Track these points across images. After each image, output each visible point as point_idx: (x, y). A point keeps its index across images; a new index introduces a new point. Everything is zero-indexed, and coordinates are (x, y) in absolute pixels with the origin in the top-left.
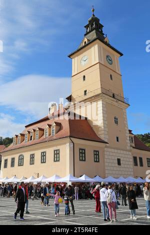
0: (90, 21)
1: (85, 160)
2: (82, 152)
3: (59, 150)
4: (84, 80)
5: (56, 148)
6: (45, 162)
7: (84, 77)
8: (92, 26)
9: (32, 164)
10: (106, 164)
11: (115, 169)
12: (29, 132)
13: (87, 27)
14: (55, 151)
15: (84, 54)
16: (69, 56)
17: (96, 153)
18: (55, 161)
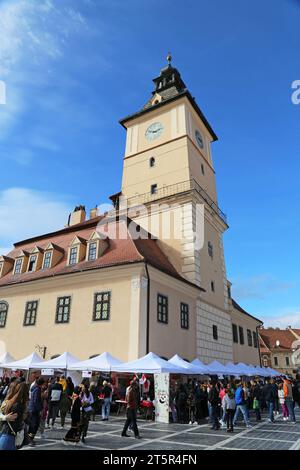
0: (163, 73)
1: (166, 322)
2: (163, 303)
3: (109, 293)
4: (152, 165)
5: (100, 289)
6: (67, 322)
7: (152, 160)
8: (167, 81)
9: (30, 324)
10: (199, 335)
11: (210, 346)
12: (27, 254)
13: (157, 81)
14: (96, 295)
15: (154, 120)
16: (122, 123)
17: (185, 310)
18: (95, 319)
